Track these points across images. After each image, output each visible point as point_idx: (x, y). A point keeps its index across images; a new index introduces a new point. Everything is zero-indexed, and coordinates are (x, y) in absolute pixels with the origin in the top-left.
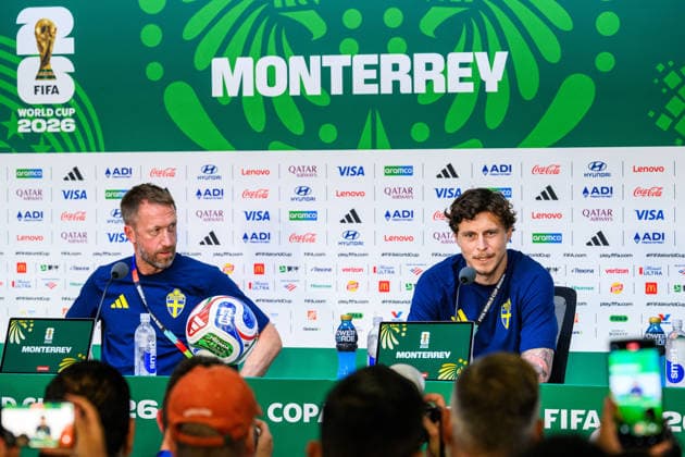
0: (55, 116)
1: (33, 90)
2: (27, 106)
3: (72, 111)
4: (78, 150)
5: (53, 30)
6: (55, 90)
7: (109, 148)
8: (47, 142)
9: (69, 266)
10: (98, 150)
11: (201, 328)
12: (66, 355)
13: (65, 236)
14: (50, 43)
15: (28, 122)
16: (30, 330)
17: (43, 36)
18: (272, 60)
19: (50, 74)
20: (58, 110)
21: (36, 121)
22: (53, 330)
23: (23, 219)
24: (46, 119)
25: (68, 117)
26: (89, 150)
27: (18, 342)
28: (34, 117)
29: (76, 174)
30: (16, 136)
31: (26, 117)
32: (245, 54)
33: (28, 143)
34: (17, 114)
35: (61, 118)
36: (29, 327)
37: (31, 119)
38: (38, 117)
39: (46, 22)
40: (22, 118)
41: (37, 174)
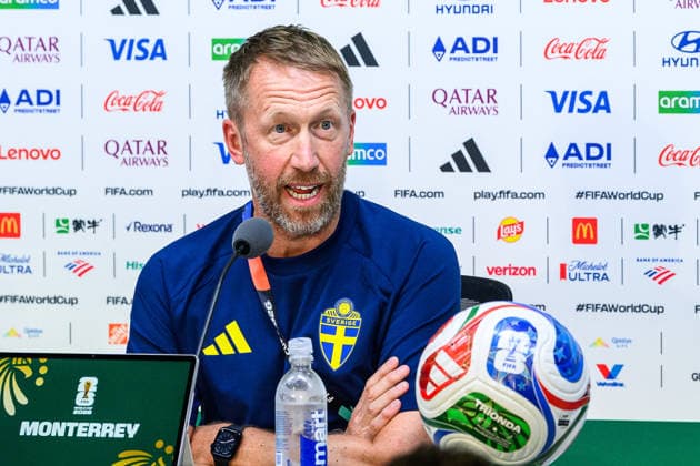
9: (123, 222)
11: (451, 380)
12: (125, 443)
13: (114, 149)
16: (39, 382)
22: (94, 381)
23: (12, 107)
27: (10, 410)
36: (36, 375)
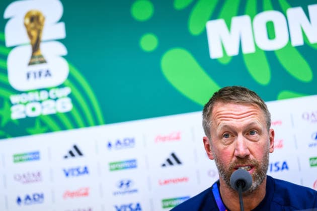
0: (49, 98)
1: (25, 76)
2: (19, 92)
3: (67, 90)
4: (76, 126)
5: (41, 19)
6: (48, 73)
7: (109, 120)
8: (43, 124)
10: (97, 123)
14: (39, 32)
15: (22, 107)
17: (32, 25)
18: (270, 15)
19: (42, 59)
20: (52, 92)
21: (30, 106)
23: (22, 203)
24: (41, 102)
25: (63, 97)
26: (87, 125)
28: (28, 102)
29: (76, 151)
30: (11, 123)
31: (20, 103)
32: (241, 12)
33: (23, 128)
34: (10, 102)
35: (56, 99)
37: (25, 104)
38: (32, 102)
39: (34, 13)
40: (16, 104)
41: (35, 156)
